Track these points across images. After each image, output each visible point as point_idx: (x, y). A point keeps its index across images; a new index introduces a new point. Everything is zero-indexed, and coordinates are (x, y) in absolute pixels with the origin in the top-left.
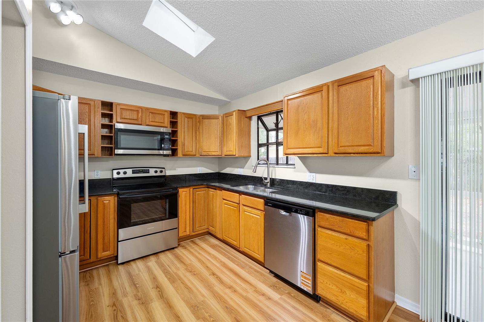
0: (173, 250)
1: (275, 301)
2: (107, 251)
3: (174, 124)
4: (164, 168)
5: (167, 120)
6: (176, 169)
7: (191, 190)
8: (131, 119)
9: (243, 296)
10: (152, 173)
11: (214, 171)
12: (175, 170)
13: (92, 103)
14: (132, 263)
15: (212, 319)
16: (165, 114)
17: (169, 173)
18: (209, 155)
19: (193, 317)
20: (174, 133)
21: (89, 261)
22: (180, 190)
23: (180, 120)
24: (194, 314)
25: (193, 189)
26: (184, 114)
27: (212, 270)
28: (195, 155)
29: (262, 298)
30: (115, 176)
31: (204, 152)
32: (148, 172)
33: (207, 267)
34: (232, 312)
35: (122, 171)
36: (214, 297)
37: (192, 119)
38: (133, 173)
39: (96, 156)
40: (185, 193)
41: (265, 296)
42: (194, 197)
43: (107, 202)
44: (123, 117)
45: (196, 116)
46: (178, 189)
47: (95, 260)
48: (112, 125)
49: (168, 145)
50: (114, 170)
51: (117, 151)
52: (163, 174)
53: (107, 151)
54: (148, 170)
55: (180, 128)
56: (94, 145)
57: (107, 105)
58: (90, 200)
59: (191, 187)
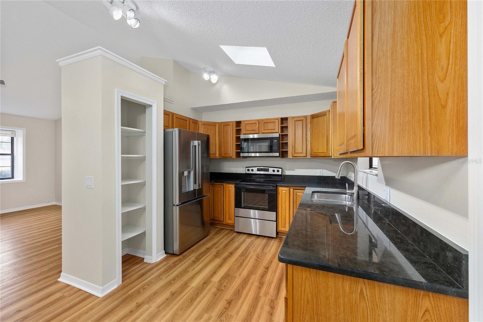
0: (271, 239)
1: (271, 319)
2: (231, 220)
3: (284, 128)
4: (281, 168)
5: (277, 127)
6: (295, 169)
7: (292, 190)
8: (252, 130)
9: (258, 295)
10: (271, 172)
14: (242, 235)
15: (223, 288)
16: (275, 122)
17: (288, 173)
18: (318, 156)
19: (219, 279)
20: (284, 136)
21: (221, 222)
22: (280, 189)
23: (290, 124)
24: (222, 278)
25: (293, 189)
26: (293, 118)
27: (270, 265)
28: (306, 157)
29: (267, 308)
30: (247, 172)
31: (313, 153)
32: (268, 170)
33: (272, 261)
34: (237, 296)
35: (250, 169)
36: (243, 280)
37: (302, 121)
38: (257, 171)
39: (233, 158)
40: (285, 191)
41: (271, 310)
42: (295, 197)
43: (231, 188)
44: (247, 130)
45: (306, 117)
46: (278, 187)
47: (226, 224)
48: (240, 137)
49: (277, 148)
50: (246, 167)
51: (242, 155)
52: (280, 173)
53: (238, 155)
54: (269, 169)
55: (290, 132)
56: (232, 150)
57: (238, 123)
58: (223, 185)
59: (291, 187)
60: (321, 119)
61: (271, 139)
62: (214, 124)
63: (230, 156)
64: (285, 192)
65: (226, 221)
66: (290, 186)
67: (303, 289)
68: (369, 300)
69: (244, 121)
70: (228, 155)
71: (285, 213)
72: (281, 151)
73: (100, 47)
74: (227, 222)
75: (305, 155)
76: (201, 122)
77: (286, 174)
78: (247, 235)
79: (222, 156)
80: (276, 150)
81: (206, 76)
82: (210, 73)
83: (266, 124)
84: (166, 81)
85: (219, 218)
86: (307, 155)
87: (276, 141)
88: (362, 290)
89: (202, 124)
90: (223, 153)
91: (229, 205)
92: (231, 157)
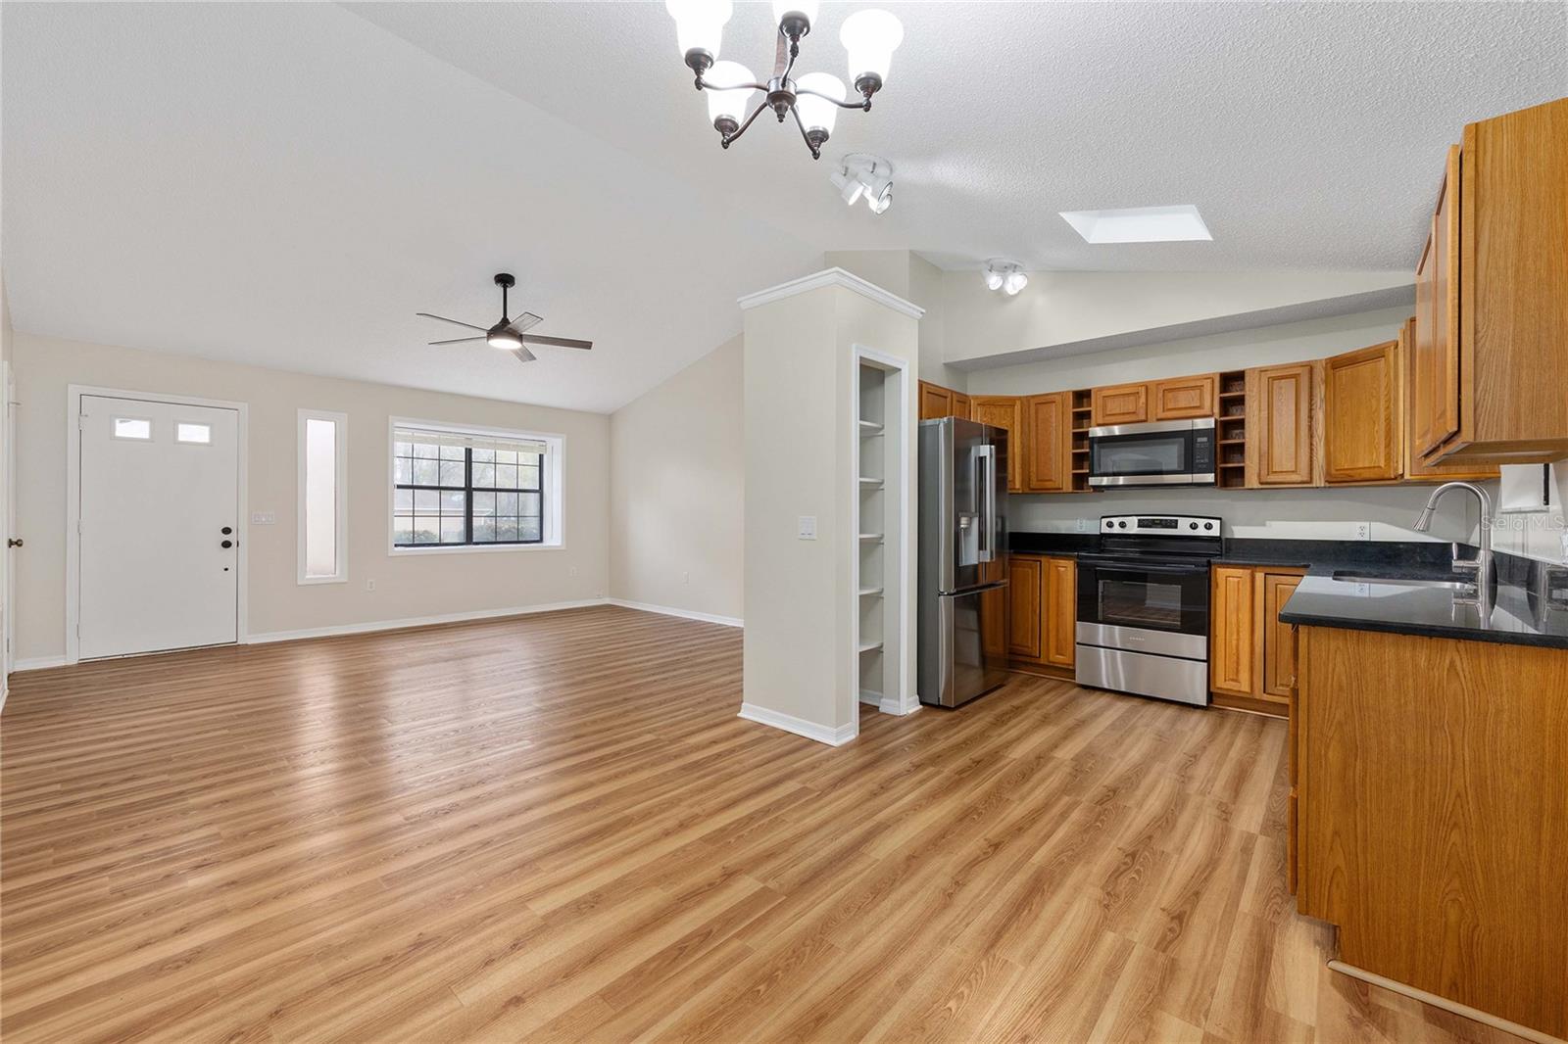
0: (1193, 708)
2: (1063, 655)
3: (1231, 402)
4: (1220, 519)
5: (1211, 400)
6: (1268, 523)
7: (1260, 576)
8: (1124, 414)
10: (1183, 528)
11: (1442, 538)
12: (1264, 525)
13: (1058, 398)
14: (1098, 693)
15: (1088, 770)
16: (1203, 386)
17: (1240, 532)
18: (1355, 478)
19: (1072, 756)
20: (1230, 427)
21: (1033, 661)
22: (1222, 573)
23: (1253, 390)
24: (1077, 755)
25: (1266, 574)
26: (1263, 371)
27: (1203, 753)
28: (1310, 482)
29: (1210, 812)
30: (1106, 530)
31: (1337, 470)
32: (1174, 524)
33: (1205, 747)
35: (1116, 521)
36: (1135, 765)
37: (1294, 380)
38: (1139, 526)
39: (1064, 490)
40: (1236, 580)
41: (1224, 814)
42: (1269, 596)
43: (1066, 570)
44: (1108, 413)
45: (1310, 367)
46: (1213, 567)
47: (1046, 663)
48: (1087, 433)
49: (1207, 460)
50: (1104, 517)
51: (1093, 481)
52: (1215, 532)
53: (1080, 481)
54: (1177, 521)
55: (1253, 414)
56: (1062, 472)
57: (1082, 396)
58: (1040, 561)
59: (1258, 569)
60: (1365, 369)
61: (1190, 436)
62: (1009, 403)
63: (1057, 486)
64: (1238, 582)
65: (1048, 657)
66: (1256, 566)
67: (1330, 670)
68: (1468, 677)
69: (1101, 389)
70: (1049, 485)
71: (1238, 640)
72: (1221, 468)
73: (837, 269)
74: (1051, 659)
75: (1305, 479)
76: (976, 398)
77: (1236, 537)
78: (1113, 695)
79: (1032, 486)
80: (1205, 466)
81: (994, 282)
82: (1005, 270)
83: (1170, 395)
84: (924, 311)
85: (1027, 647)
86: (1311, 478)
87: (1205, 439)
88: (1452, 663)
89: (979, 405)
90: (1034, 478)
91: (1059, 614)
92: (1060, 489)
